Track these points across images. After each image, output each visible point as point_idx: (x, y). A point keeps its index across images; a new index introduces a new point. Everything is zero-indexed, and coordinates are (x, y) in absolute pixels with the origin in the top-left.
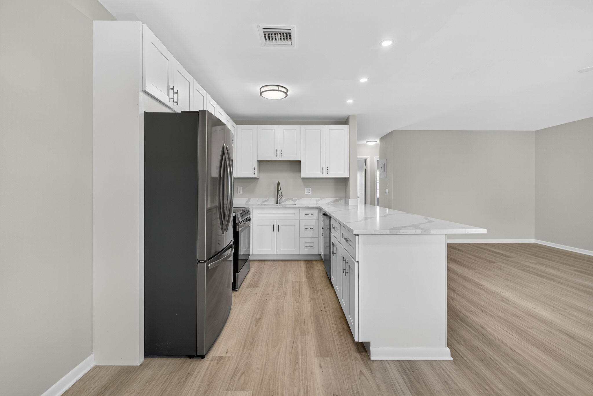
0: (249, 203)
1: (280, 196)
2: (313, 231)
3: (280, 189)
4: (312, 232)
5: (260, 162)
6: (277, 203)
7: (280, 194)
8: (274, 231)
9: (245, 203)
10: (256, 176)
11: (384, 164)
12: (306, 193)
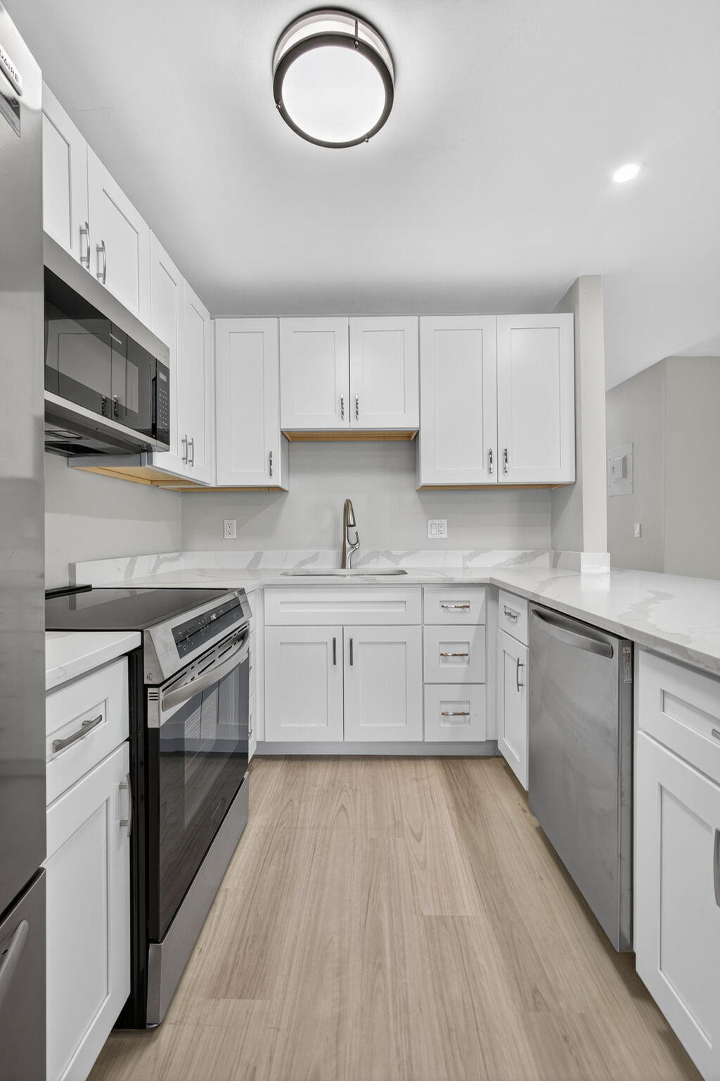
0: (260, 566)
1: (353, 546)
2: (469, 662)
3: (352, 523)
4: (465, 666)
5: (291, 438)
6: (343, 566)
7: (353, 540)
8: (335, 663)
9: (246, 567)
10: (277, 480)
11: (625, 460)
12: (430, 536)
